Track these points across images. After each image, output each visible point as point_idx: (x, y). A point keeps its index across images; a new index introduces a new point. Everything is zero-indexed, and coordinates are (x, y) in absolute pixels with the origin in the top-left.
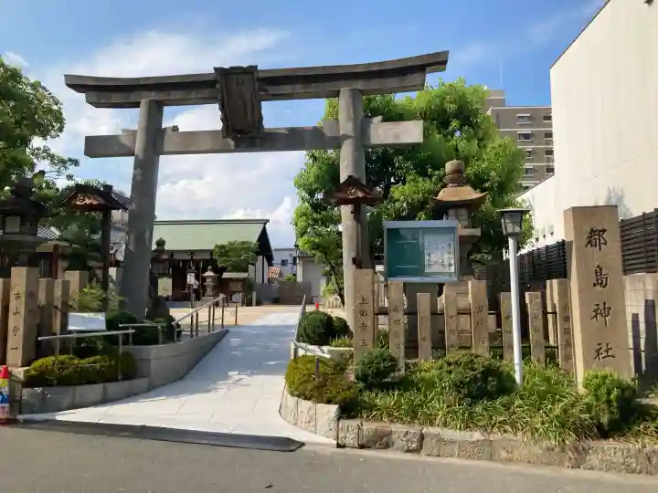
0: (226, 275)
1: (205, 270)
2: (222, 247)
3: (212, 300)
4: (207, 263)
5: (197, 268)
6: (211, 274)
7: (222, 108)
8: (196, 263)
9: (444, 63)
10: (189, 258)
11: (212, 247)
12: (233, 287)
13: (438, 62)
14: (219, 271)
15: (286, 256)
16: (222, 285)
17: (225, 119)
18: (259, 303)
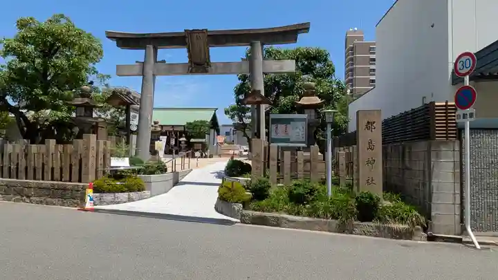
0: (192, 140)
1: (181, 136)
2: (190, 124)
3: (185, 154)
4: (181, 133)
5: (176, 135)
6: (184, 139)
7: (189, 51)
8: (176, 132)
9: (308, 29)
10: (171, 129)
11: (185, 124)
12: (196, 147)
13: (304, 28)
14: (188, 138)
15: (228, 129)
16: (190, 146)
17: (190, 57)
18: (211, 156)
